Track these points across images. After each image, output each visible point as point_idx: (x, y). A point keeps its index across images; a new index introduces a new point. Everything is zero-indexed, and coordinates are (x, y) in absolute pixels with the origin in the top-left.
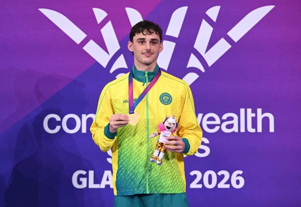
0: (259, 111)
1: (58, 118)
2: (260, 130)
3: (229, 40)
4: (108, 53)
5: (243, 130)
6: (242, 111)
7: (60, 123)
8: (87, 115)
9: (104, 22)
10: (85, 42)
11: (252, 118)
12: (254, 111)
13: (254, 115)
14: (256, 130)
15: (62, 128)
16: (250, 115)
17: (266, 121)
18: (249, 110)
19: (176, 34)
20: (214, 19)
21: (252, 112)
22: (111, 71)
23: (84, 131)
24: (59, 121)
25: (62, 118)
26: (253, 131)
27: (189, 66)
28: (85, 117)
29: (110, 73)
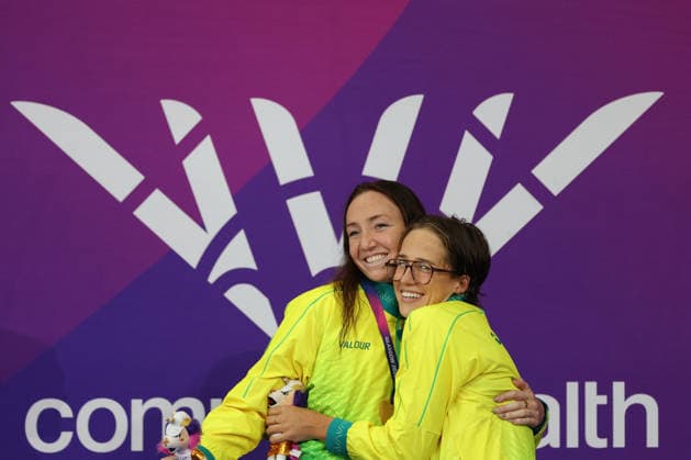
0: (619, 388)
1: (65, 411)
2: (619, 441)
3: (537, 189)
4: (202, 226)
5: (572, 442)
6: (572, 388)
7: (70, 425)
8: (144, 402)
9: (193, 140)
10: (139, 195)
11: (600, 407)
12: (605, 389)
13: (603, 400)
14: (610, 442)
15: (75, 439)
16: (594, 399)
17: (636, 416)
18: (591, 387)
19: (391, 173)
20: (496, 129)
21: (600, 392)
22: (212, 278)
23: (137, 445)
24: (68, 419)
25: (76, 412)
26: (602, 443)
28: (139, 408)
29: (208, 284)
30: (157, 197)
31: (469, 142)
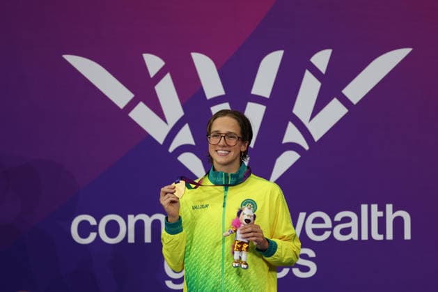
0: (389, 207)
1: (93, 221)
2: (390, 236)
3: (345, 101)
5: (365, 237)
6: (364, 208)
7: (95, 229)
8: (135, 216)
9: (160, 76)
10: (131, 105)
11: (379, 218)
12: (382, 208)
13: (381, 214)
14: (385, 237)
15: (98, 236)
16: (376, 213)
17: (398, 222)
18: (374, 207)
19: (266, 93)
20: (323, 70)
21: (379, 209)
22: (171, 149)
23: (131, 239)
24: (94, 226)
25: (98, 222)
26: (380, 237)
27: (286, 140)
28: (132, 219)
29: (169, 153)
30: (141, 106)
31: (308, 76)
